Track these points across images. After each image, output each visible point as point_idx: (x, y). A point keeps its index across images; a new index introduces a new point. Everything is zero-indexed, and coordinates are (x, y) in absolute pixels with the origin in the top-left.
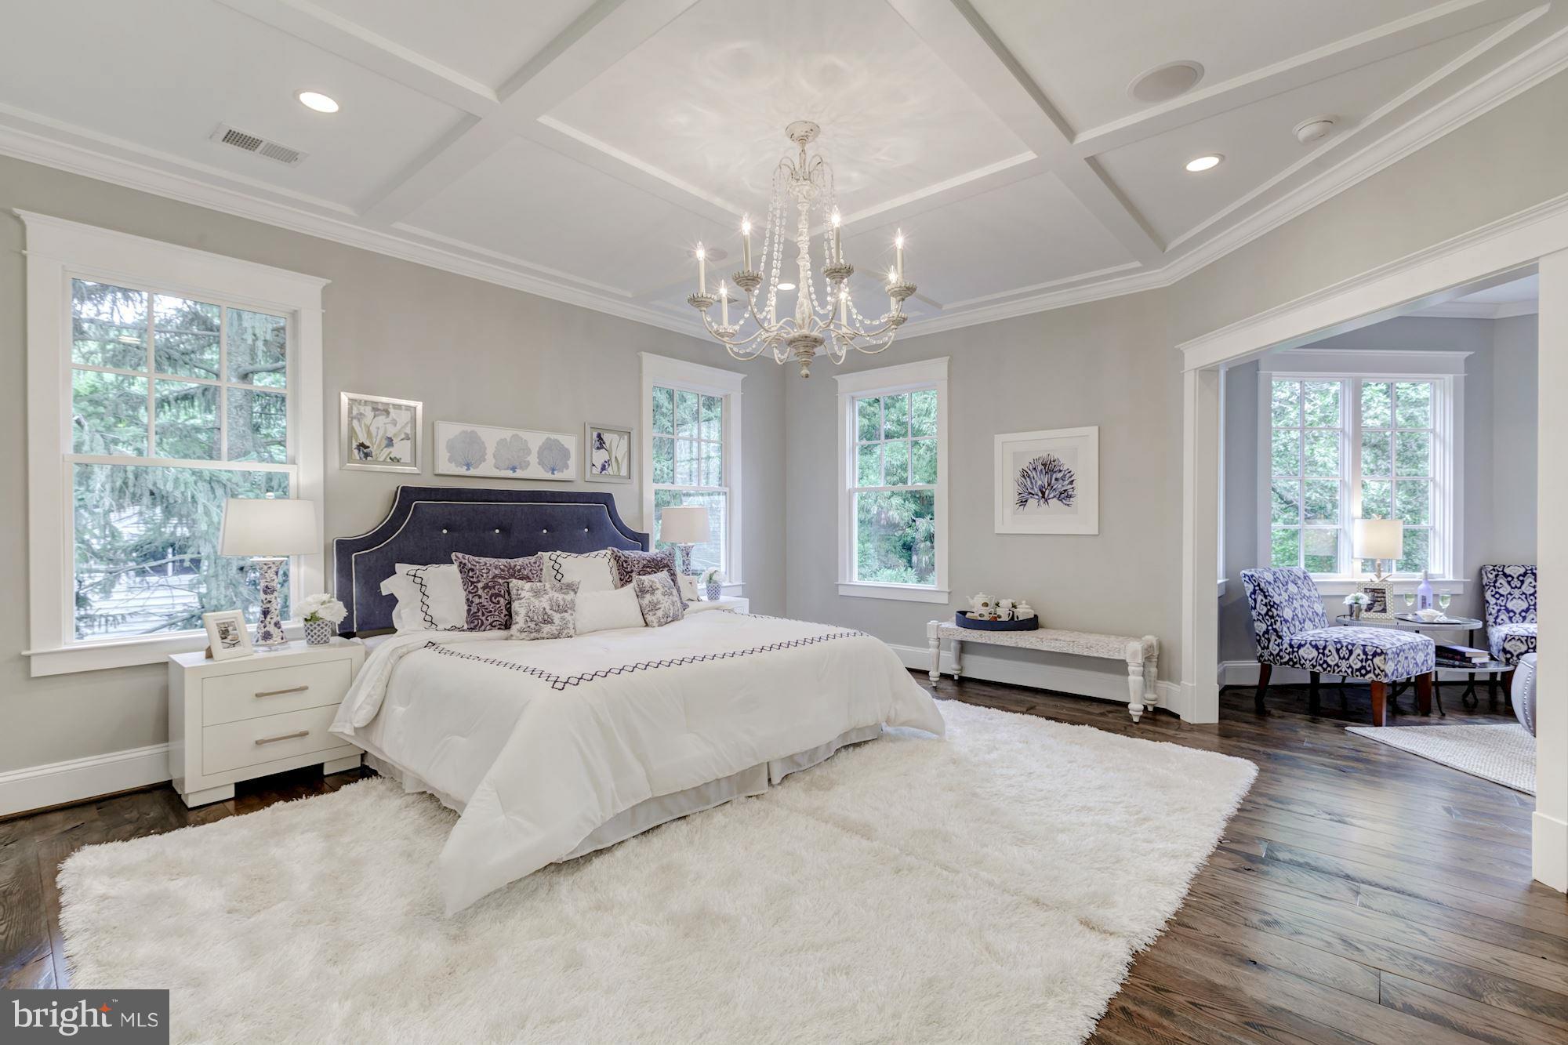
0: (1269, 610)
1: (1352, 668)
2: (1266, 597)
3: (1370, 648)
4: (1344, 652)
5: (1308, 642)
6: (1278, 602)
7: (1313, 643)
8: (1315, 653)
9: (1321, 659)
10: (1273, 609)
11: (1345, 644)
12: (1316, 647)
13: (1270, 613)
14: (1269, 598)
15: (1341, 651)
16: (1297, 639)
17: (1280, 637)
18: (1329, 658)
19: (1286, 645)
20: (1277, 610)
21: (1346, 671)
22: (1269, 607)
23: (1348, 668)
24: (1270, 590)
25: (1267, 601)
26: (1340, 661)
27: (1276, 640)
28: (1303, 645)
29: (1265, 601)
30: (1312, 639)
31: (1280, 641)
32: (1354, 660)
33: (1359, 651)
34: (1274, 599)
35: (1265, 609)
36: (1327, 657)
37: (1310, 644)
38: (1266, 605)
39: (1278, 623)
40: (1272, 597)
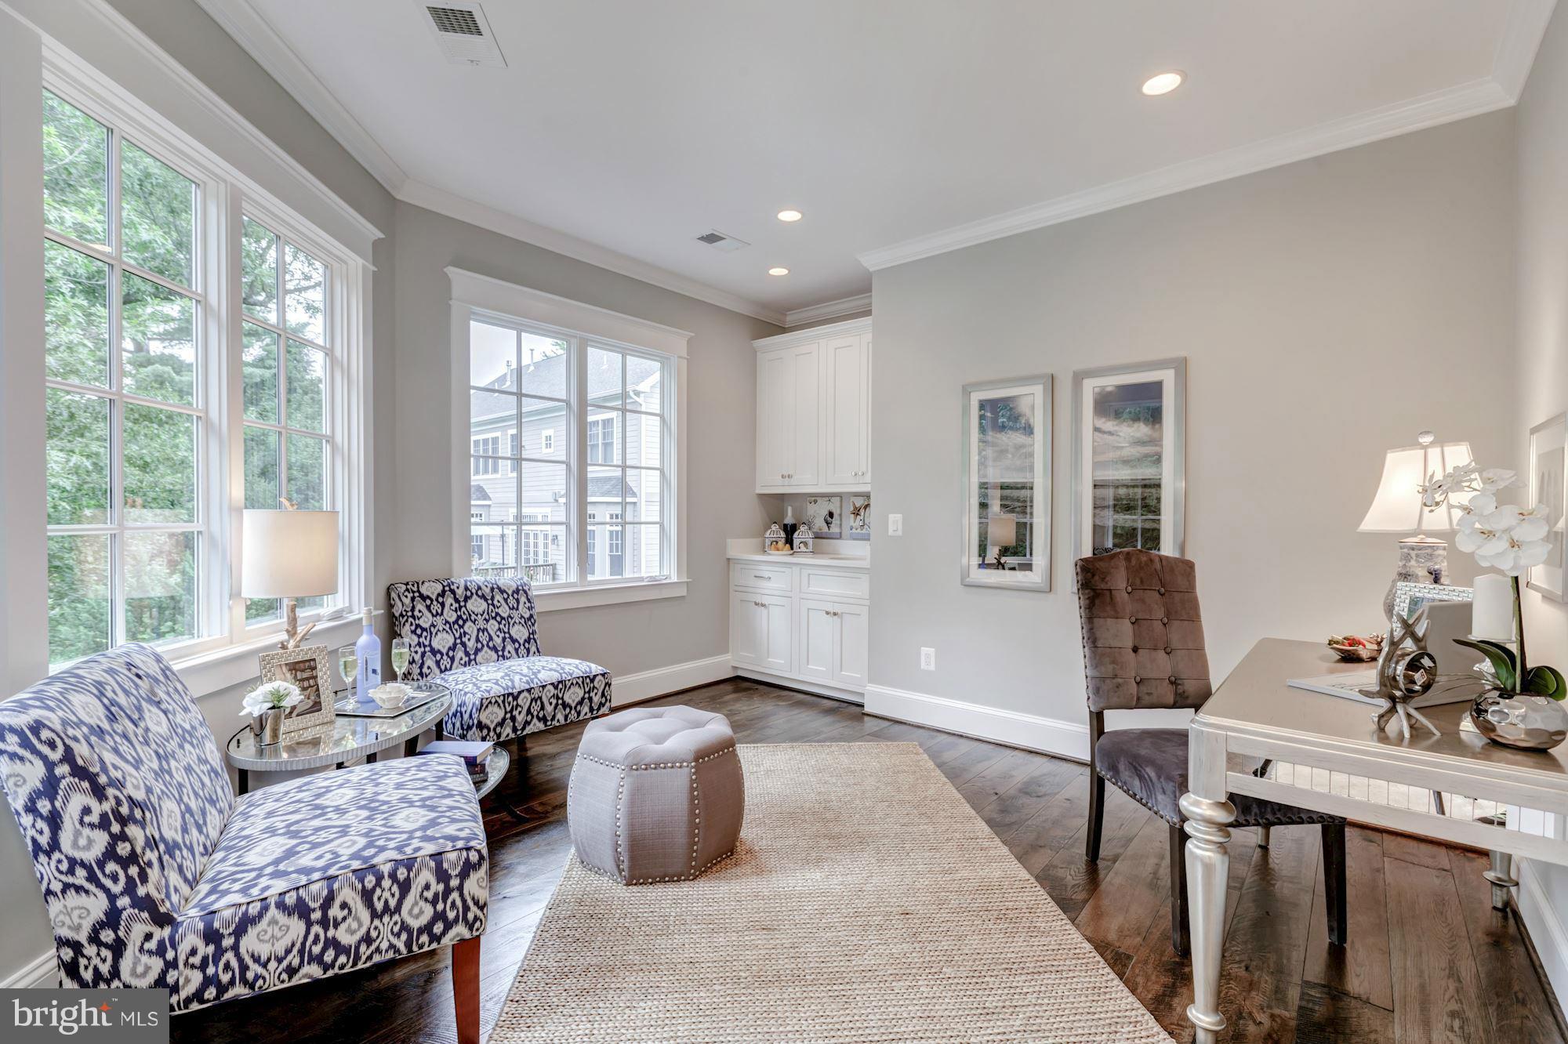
0: (115, 839)
1: (409, 931)
2: (99, 793)
3: (453, 856)
4: (387, 893)
5: (272, 901)
6: (139, 795)
7: (290, 899)
8: (297, 927)
9: (317, 938)
10: (133, 830)
11: (386, 869)
12: (301, 910)
13: (123, 849)
14: (111, 792)
15: (378, 891)
16: (227, 906)
17: (163, 919)
18: (343, 927)
19: (190, 940)
20: (143, 824)
21: (392, 946)
22: (116, 828)
23: (398, 935)
24: (109, 758)
25: (107, 807)
26: (377, 922)
27: (148, 937)
28: (254, 920)
29: (97, 808)
30: (280, 885)
31: (167, 931)
32: (416, 903)
33: (427, 876)
34: (130, 790)
35: (101, 839)
36: (336, 925)
37: (281, 906)
38: (104, 823)
39: (154, 874)
40: (119, 784)
